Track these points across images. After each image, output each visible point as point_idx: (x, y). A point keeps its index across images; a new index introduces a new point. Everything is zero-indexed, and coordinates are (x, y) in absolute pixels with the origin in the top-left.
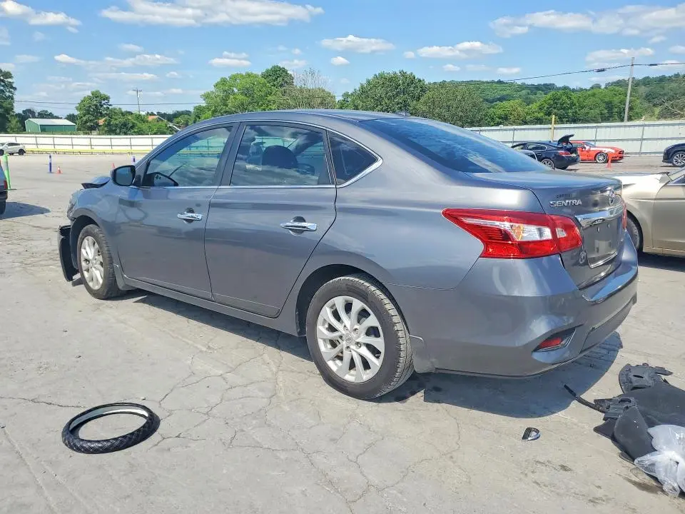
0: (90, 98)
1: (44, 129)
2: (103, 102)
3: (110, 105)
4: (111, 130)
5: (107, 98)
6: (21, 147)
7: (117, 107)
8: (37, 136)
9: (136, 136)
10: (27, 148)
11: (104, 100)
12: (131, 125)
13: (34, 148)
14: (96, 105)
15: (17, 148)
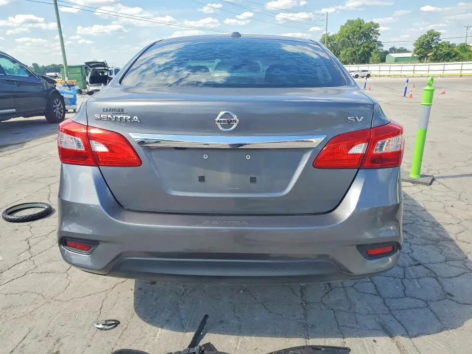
0: (426, 36)
1: (397, 60)
2: (435, 38)
3: (440, 40)
4: (437, 59)
5: (438, 35)
6: (369, 72)
7: (446, 41)
8: (391, 65)
9: (456, 63)
10: (372, 73)
11: (436, 36)
12: (453, 54)
13: (377, 73)
14: (428, 41)
15: (366, 73)
